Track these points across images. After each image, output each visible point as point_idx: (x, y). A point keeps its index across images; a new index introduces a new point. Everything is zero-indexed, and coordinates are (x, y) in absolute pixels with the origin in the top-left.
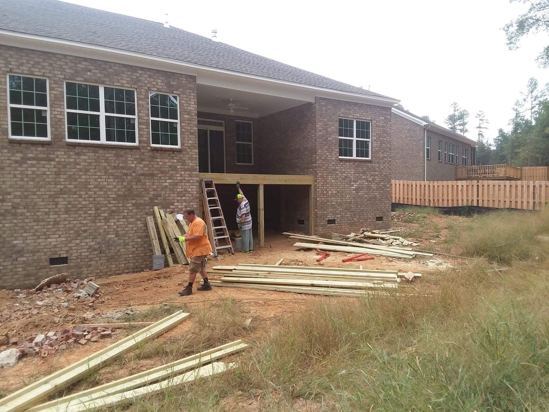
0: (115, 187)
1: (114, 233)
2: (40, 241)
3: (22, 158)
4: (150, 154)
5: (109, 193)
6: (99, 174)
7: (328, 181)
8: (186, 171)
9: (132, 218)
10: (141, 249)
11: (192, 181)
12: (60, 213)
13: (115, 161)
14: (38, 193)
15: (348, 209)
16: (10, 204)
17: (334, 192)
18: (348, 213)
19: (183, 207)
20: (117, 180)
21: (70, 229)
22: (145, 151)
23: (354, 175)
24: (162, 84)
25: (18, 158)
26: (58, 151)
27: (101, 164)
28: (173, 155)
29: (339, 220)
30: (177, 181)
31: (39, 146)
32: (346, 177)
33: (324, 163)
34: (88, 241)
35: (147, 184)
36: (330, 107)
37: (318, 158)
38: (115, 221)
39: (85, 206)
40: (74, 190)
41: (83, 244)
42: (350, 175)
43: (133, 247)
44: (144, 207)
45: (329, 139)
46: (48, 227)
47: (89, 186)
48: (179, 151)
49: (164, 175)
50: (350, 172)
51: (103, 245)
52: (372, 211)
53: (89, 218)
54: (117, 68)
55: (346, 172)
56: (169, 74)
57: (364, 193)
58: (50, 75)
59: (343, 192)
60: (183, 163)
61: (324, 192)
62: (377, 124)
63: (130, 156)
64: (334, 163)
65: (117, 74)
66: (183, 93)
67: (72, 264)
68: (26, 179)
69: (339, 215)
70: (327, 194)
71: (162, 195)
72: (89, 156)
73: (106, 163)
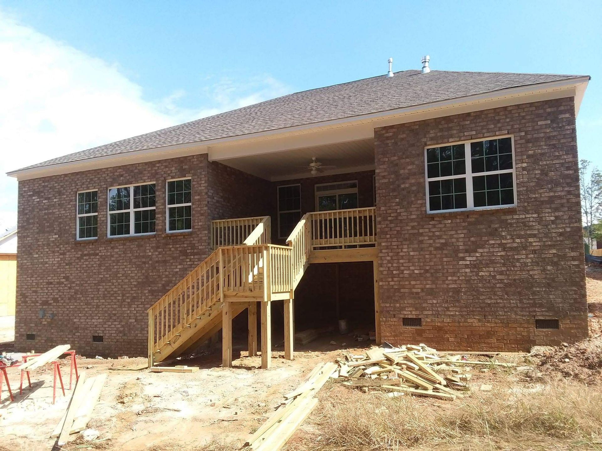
0: (136, 276)
1: (134, 317)
2: (88, 320)
3: (81, 255)
5: (132, 281)
6: (125, 264)
7: (401, 254)
8: (196, 255)
12: (100, 298)
13: (137, 252)
14: (89, 282)
16: (73, 291)
18: (451, 309)
20: (138, 268)
21: (106, 312)
22: (160, 238)
23: (467, 240)
24: (176, 171)
25: (79, 256)
26: (101, 247)
27: (127, 255)
28: (183, 240)
29: (429, 320)
30: (187, 266)
31: (91, 244)
32: (445, 245)
33: (392, 225)
34: (116, 323)
35: (161, 271)
36: (404, 136)
38: (135, 306)
39: (115, 292)
40: (109, 279)
41: (113, 326)
46: (93, 310)
47: (119, 275)
48: (191, 235)
49: (175, 261)
50: (455, 236)
51: (126, 329)
52: (522, 308)
53: (118, 303)
54: (140, 168)
55: (445, 237)
56: (182, 159)
57: (494, 271)
58: (98, 187)
59: (437, 271)
60: (193, 247)
61: (395, 272)
62: (529, 137)
63: (148, 245)
64: (416, 224)
65: (141, 172)
66: (194, 175)
67: (105, 343)
68: (82, 271)
69: (429, 310)
70: (401, 276)
71: (173, 282)
72: (120, 249)
73: (131, 253)
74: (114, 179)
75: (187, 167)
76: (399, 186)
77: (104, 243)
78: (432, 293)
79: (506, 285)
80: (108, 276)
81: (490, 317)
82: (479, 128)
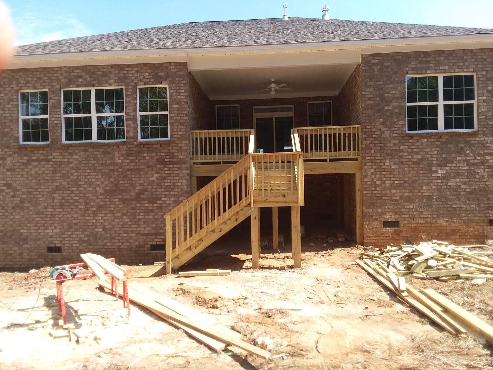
0: (103, 183)
1: (102, 226)
2: (40, 231)
3: (28, 160)
4: (136, 149)
5: (98, 189)
6: (88, 171)
7: (384, 167)
8: (175, 164)
9: (118, 212)
10: (126, 244)
11: (181, 175)
12: (56, 207)
13: (103, 159)
14: (40, 190)
16: (19, 199)
18: (425, 213)
19: (172, 202)
20: (104, 176)
21: (64, 221)
22: (132, 146)
23: (439, 156)
24: (149, 77)
25: (25, 161)
26: (55, 152)
27: (90, 162)
28: (160, 148)
29: (406, 222)
30: (165, 175)
31: (40, 149)
32: (421, 160)
33: (376, 142)
34: (78, 233)
35: (134, 179)
38: (103, 215)
39: (76, 201)
40: (67, 186)
41: (74, 236)
42: (429, 156)
43: (119, 241)
44: (130, 202)
45: (386, 108)
46: (46, 219)
47: (80, 183)
48: (169, 143)
49: (151, 169)
50: (430, 153)
51: (92, 238)
52: (480, 211)
53: (79, 212)
54: (105, 70)
55: (421, 153)
56: (157, 65)
57: (460, 182)
58: (49, 87)
59: (414, 182)
60: (172, 156)
61: (377, 183)
62: (489, 76)
63: (117, 152)
64: (397, 141)
65: (105, 75)
66: (171, 83)
67: (65, 254)
68: (30, 178)
69: (406, 214)
70: (383, 185)
71: (149, 190)
72: (80, 155)
73: (95, 160)
74: (70, 80)
75: (163, 74)
76: (383, 108)
77: (59, 148)
78: (409, 200)
79: (469, 193)
80: (66, 183)
81: (455, 219)
82: (451, 64)
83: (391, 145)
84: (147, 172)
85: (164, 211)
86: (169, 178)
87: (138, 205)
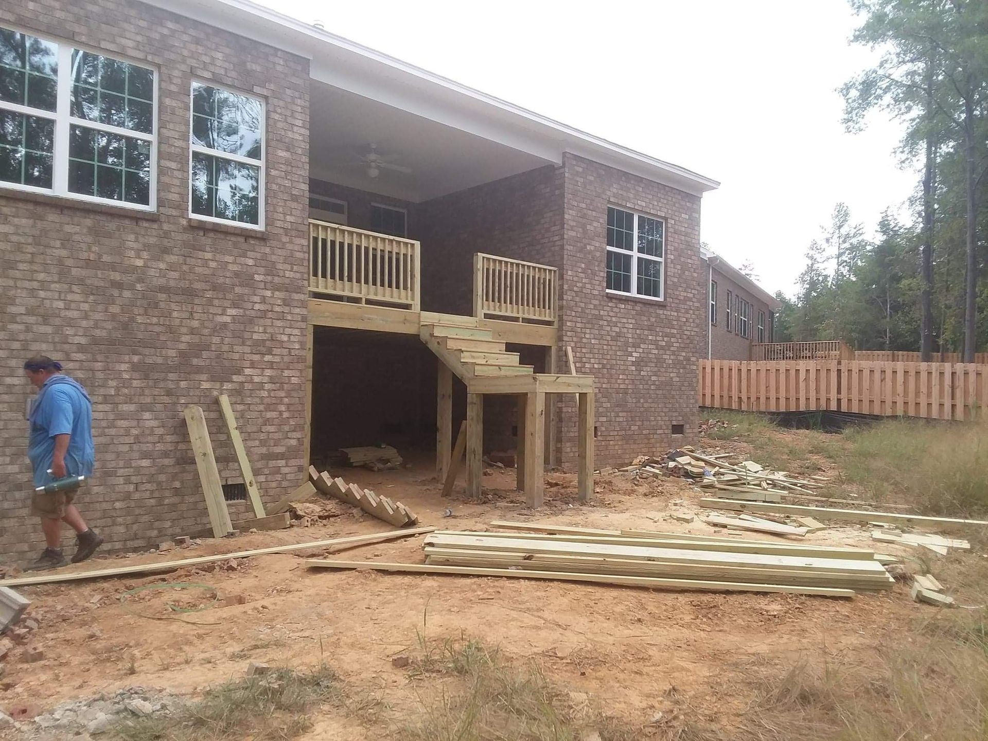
4: (185, 237)
5: (69, 331)
6: (42, 276)
7: (584, 340)
8: (278, 290)
9: (129, 400)
10: (148, 486)
11: (289, 317)
13: (90, 248)
15: (622, 405)
17: (596, 366)
18: (620, 414)
19: (266, 379)
20: (92, 297)
22: (173, 227)
23: (634, 332)
24: (226, 65)
28: (245, 246)
29: (603, 429)
30: (253, 313)
32: (619, 335)
33: (578, 299)
36: (592, 178)
37: (566, 287)
42: (625, 330)
43: (128, 481)
44: (163, 375)
45: (588, 247)
47: (12, 309)
48: (262, 238)
49: (221, 296)
50: (626, 325)
52: (665, 412)
57: (650, 371)
59: (612, 367)
63: (132, 237)
69: (604, 416)
71: (213, 348)
72: (17, 226)
73: (65, 248)
75: (257, 68)
79: (657, 387)
81: (646, 423)
83: (592, 306)
84: (210, 300)
85: (249, 401)
86: (262, 321)
87: (183, 384)
